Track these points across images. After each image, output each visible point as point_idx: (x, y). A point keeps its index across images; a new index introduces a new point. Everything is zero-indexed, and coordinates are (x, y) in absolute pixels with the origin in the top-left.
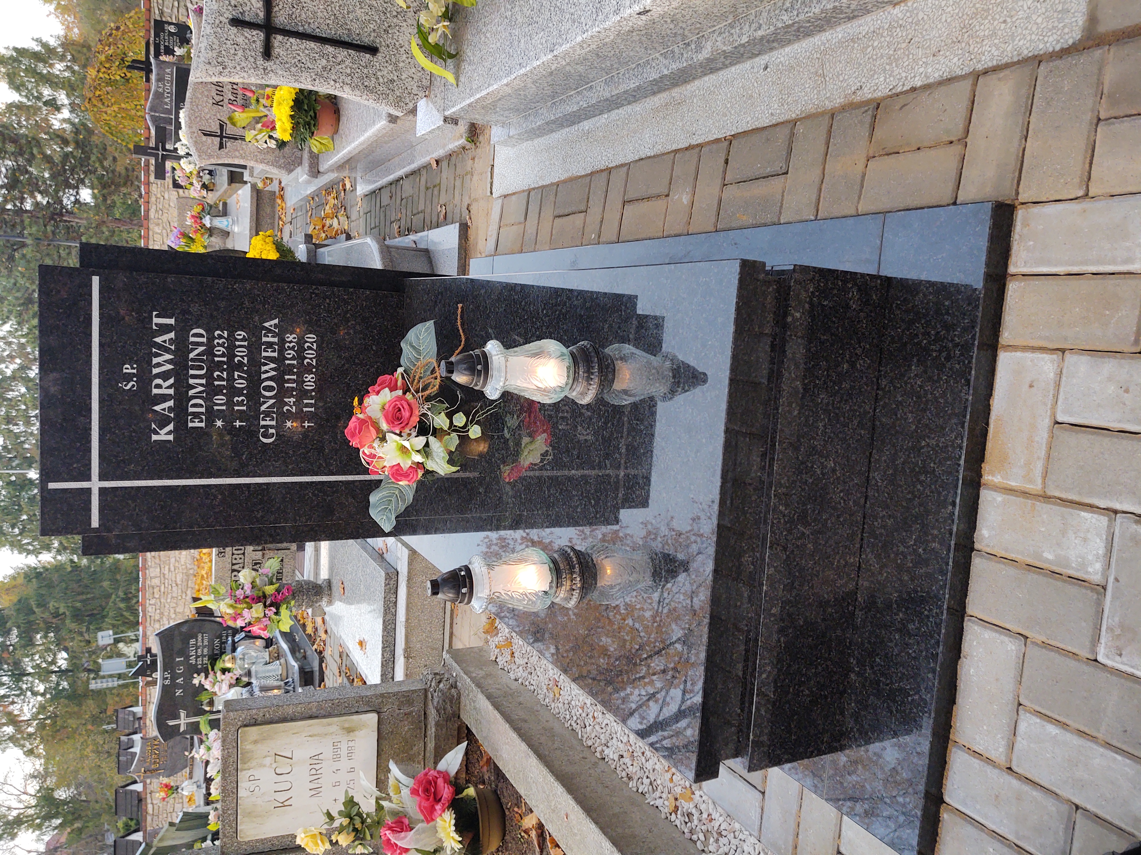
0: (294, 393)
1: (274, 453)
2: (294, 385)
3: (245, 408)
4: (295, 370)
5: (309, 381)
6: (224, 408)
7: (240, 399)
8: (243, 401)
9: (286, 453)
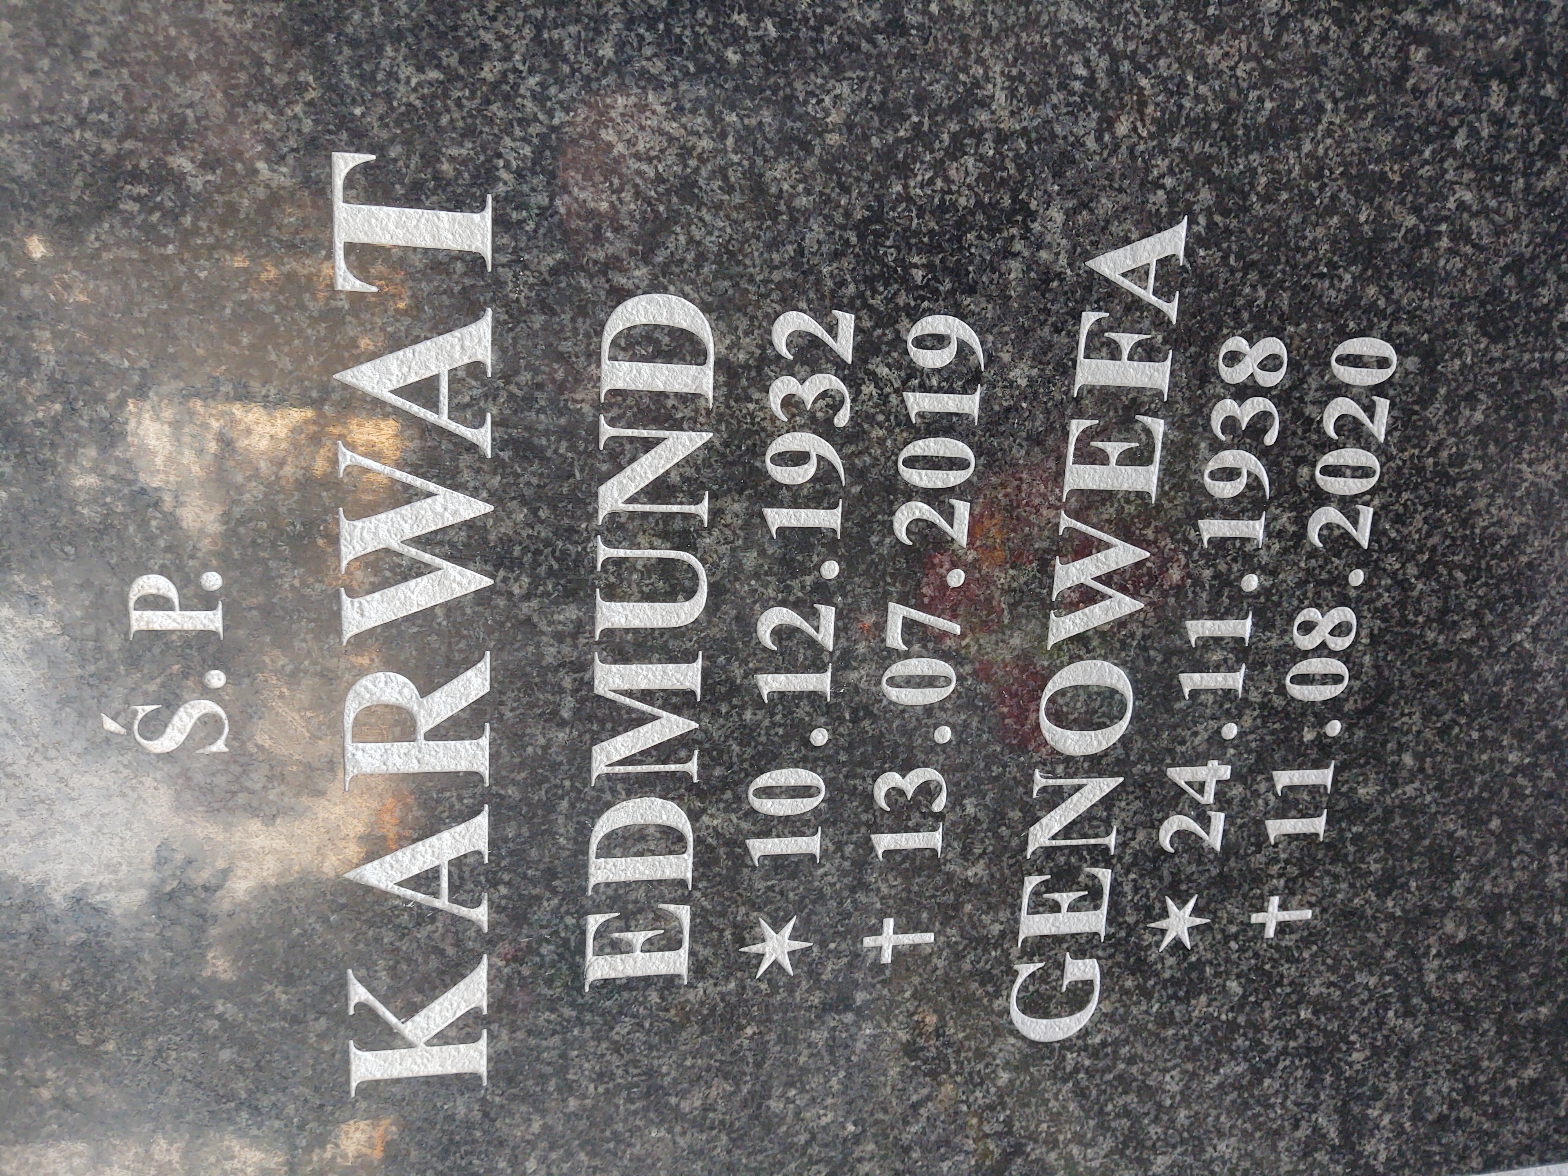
0: (1231, 731)
1: (1081, 1093)
2: (1236, 680)
3: (935, 839)
4: (1252, 582)
5: (1323, 650)
6: (811, 844)
7: (910, 783)
8: (927, 791)
9: (1147, 1092)
